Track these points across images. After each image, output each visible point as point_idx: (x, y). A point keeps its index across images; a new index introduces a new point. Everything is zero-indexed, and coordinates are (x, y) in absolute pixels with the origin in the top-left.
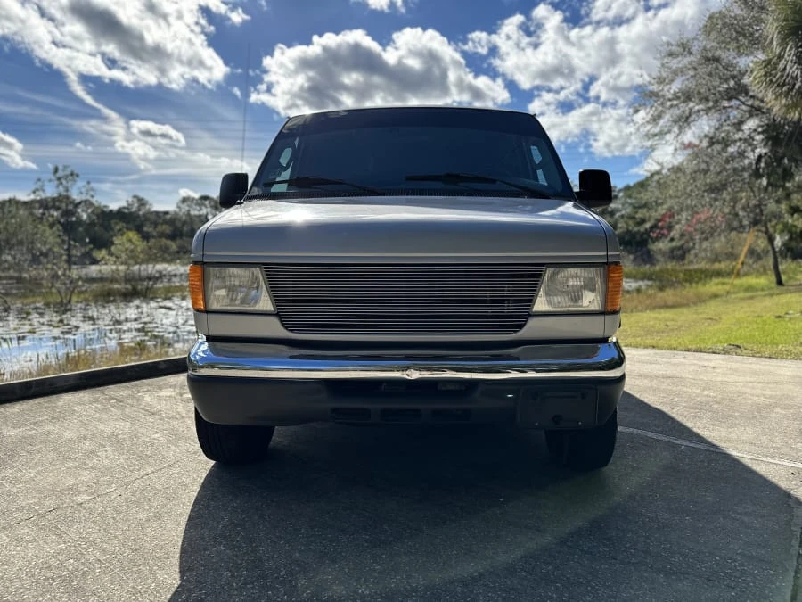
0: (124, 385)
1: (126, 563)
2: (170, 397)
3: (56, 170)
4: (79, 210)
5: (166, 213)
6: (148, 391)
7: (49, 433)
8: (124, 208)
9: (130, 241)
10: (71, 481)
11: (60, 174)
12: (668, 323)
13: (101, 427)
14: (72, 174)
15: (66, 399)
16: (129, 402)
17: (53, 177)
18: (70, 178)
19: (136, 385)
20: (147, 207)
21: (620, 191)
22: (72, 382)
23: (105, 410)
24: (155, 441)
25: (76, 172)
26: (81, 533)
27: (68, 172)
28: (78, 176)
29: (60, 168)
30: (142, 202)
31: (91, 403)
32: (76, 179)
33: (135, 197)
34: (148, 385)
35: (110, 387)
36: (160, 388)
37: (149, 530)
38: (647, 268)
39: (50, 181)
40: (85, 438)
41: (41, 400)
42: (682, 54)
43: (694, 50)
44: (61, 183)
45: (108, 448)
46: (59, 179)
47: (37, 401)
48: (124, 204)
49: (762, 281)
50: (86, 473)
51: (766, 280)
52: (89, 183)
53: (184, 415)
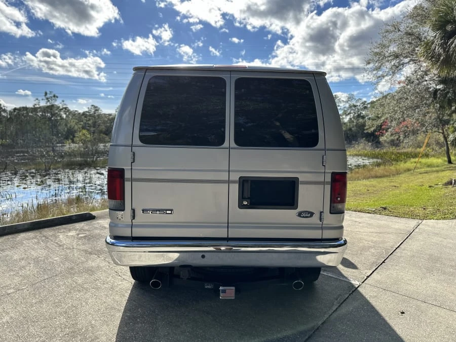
0: (52, 228)
1: (19, 323)
2: (72, 236)
3: (46, 94)
4: (62, 113)
5: (110, 115)
6: (63, 232)
7: (7, 256)
8: (87, 112)
9: (84, 135)
10: (9, 282)
11: (48, 96)
12: (370, 189)
13: (33, 253)
14: (54, 96)
15: (22, 235)
16: (52, 238)
17: (44, 98)
18: (53, 98)
19: (58, 229)
20: (99, 111)
21: (369, 104)
22: (26, 227)
23: (38, 243)
24: (55, 262)
25: (56, 95)
26: (4, 309)
27: (52, 95)
28: (57, 97)
29: (48, 92)
30: (96, 109)
31: (33, 238)
32: (56, 99)
33: (92, 106)
34: (65, 229)
35: (46, 229)
36: (70, 230)
37: (34, 308)
38: (377, 150)
39: (43, 99)
40: (23, 259)
41: (10, 237)
42: (394, 31)
43: (402, 28)
44: (49, 101)
45: (32, 265)
46: (47, 99)
47: (7, 237)
48: (87, 110)
49: (440, 161)
50: (16, 278)
51: (441, 161)
52: (63, 101)
53: (75, 247)
